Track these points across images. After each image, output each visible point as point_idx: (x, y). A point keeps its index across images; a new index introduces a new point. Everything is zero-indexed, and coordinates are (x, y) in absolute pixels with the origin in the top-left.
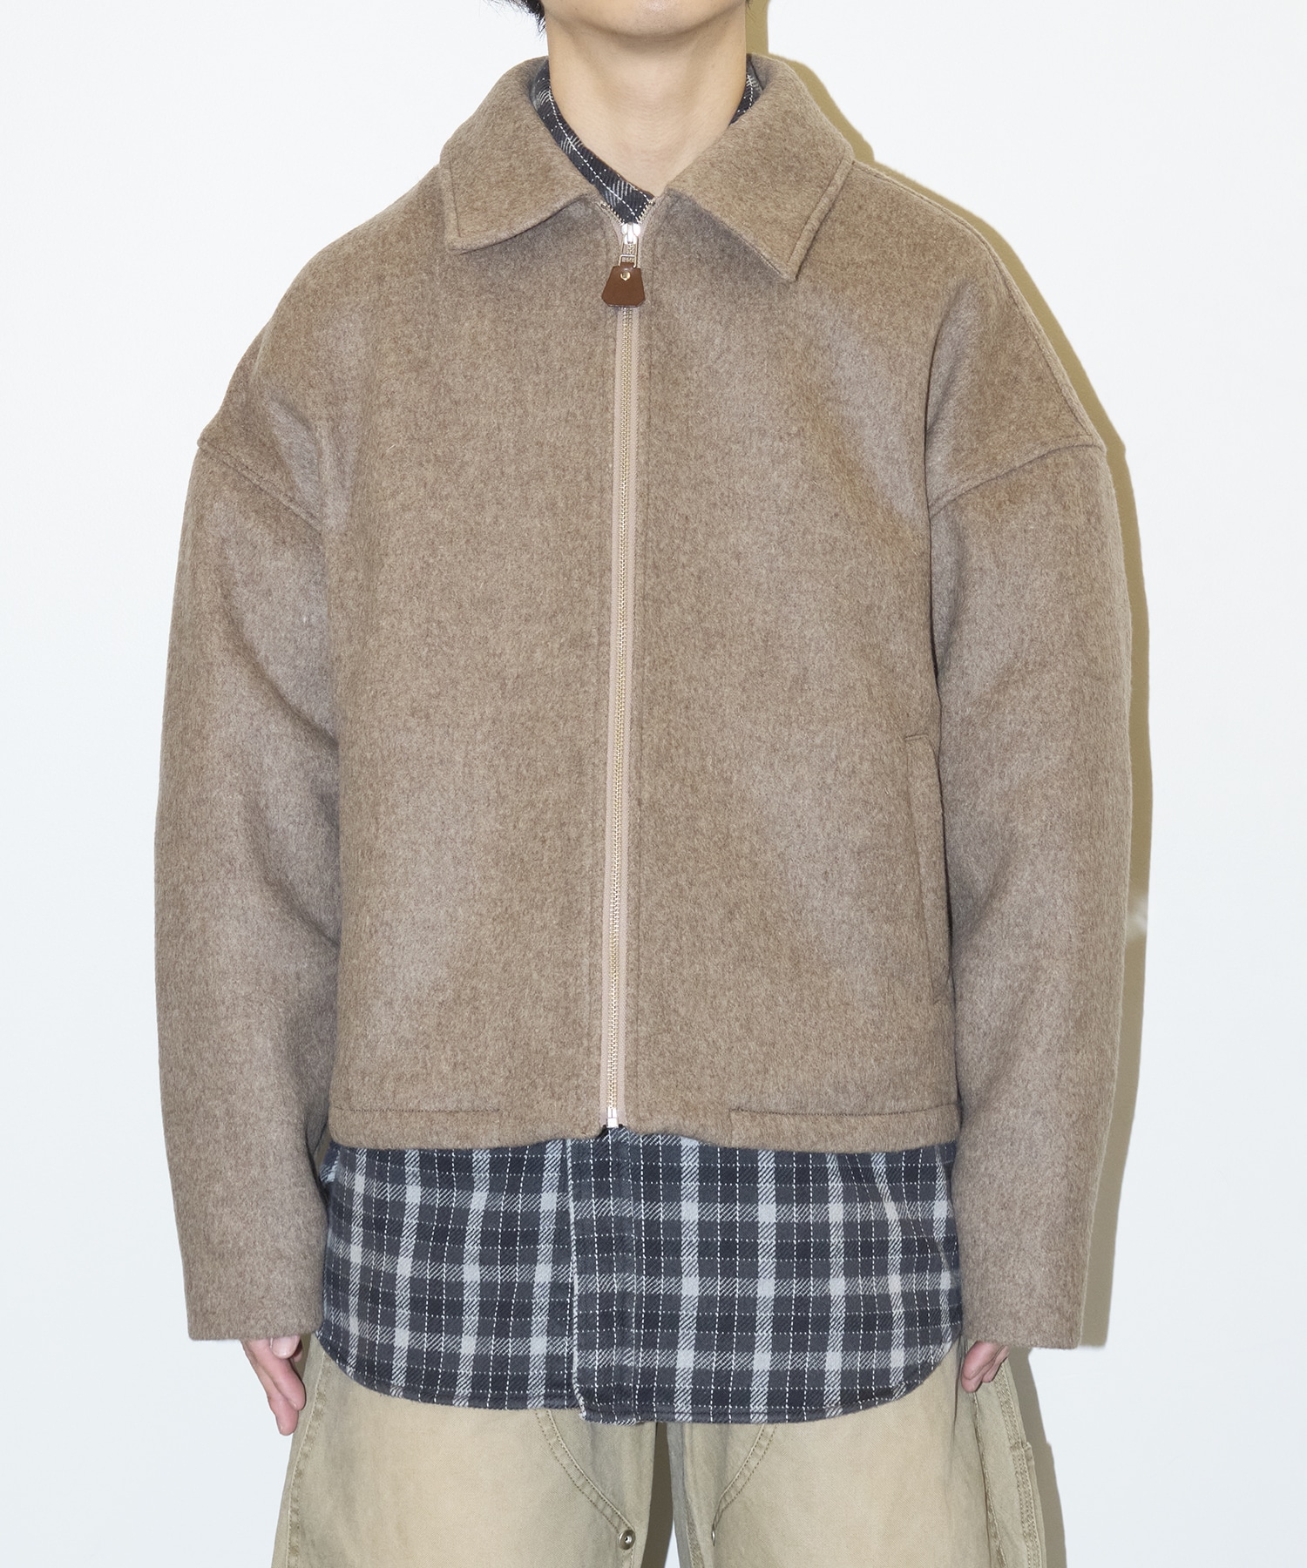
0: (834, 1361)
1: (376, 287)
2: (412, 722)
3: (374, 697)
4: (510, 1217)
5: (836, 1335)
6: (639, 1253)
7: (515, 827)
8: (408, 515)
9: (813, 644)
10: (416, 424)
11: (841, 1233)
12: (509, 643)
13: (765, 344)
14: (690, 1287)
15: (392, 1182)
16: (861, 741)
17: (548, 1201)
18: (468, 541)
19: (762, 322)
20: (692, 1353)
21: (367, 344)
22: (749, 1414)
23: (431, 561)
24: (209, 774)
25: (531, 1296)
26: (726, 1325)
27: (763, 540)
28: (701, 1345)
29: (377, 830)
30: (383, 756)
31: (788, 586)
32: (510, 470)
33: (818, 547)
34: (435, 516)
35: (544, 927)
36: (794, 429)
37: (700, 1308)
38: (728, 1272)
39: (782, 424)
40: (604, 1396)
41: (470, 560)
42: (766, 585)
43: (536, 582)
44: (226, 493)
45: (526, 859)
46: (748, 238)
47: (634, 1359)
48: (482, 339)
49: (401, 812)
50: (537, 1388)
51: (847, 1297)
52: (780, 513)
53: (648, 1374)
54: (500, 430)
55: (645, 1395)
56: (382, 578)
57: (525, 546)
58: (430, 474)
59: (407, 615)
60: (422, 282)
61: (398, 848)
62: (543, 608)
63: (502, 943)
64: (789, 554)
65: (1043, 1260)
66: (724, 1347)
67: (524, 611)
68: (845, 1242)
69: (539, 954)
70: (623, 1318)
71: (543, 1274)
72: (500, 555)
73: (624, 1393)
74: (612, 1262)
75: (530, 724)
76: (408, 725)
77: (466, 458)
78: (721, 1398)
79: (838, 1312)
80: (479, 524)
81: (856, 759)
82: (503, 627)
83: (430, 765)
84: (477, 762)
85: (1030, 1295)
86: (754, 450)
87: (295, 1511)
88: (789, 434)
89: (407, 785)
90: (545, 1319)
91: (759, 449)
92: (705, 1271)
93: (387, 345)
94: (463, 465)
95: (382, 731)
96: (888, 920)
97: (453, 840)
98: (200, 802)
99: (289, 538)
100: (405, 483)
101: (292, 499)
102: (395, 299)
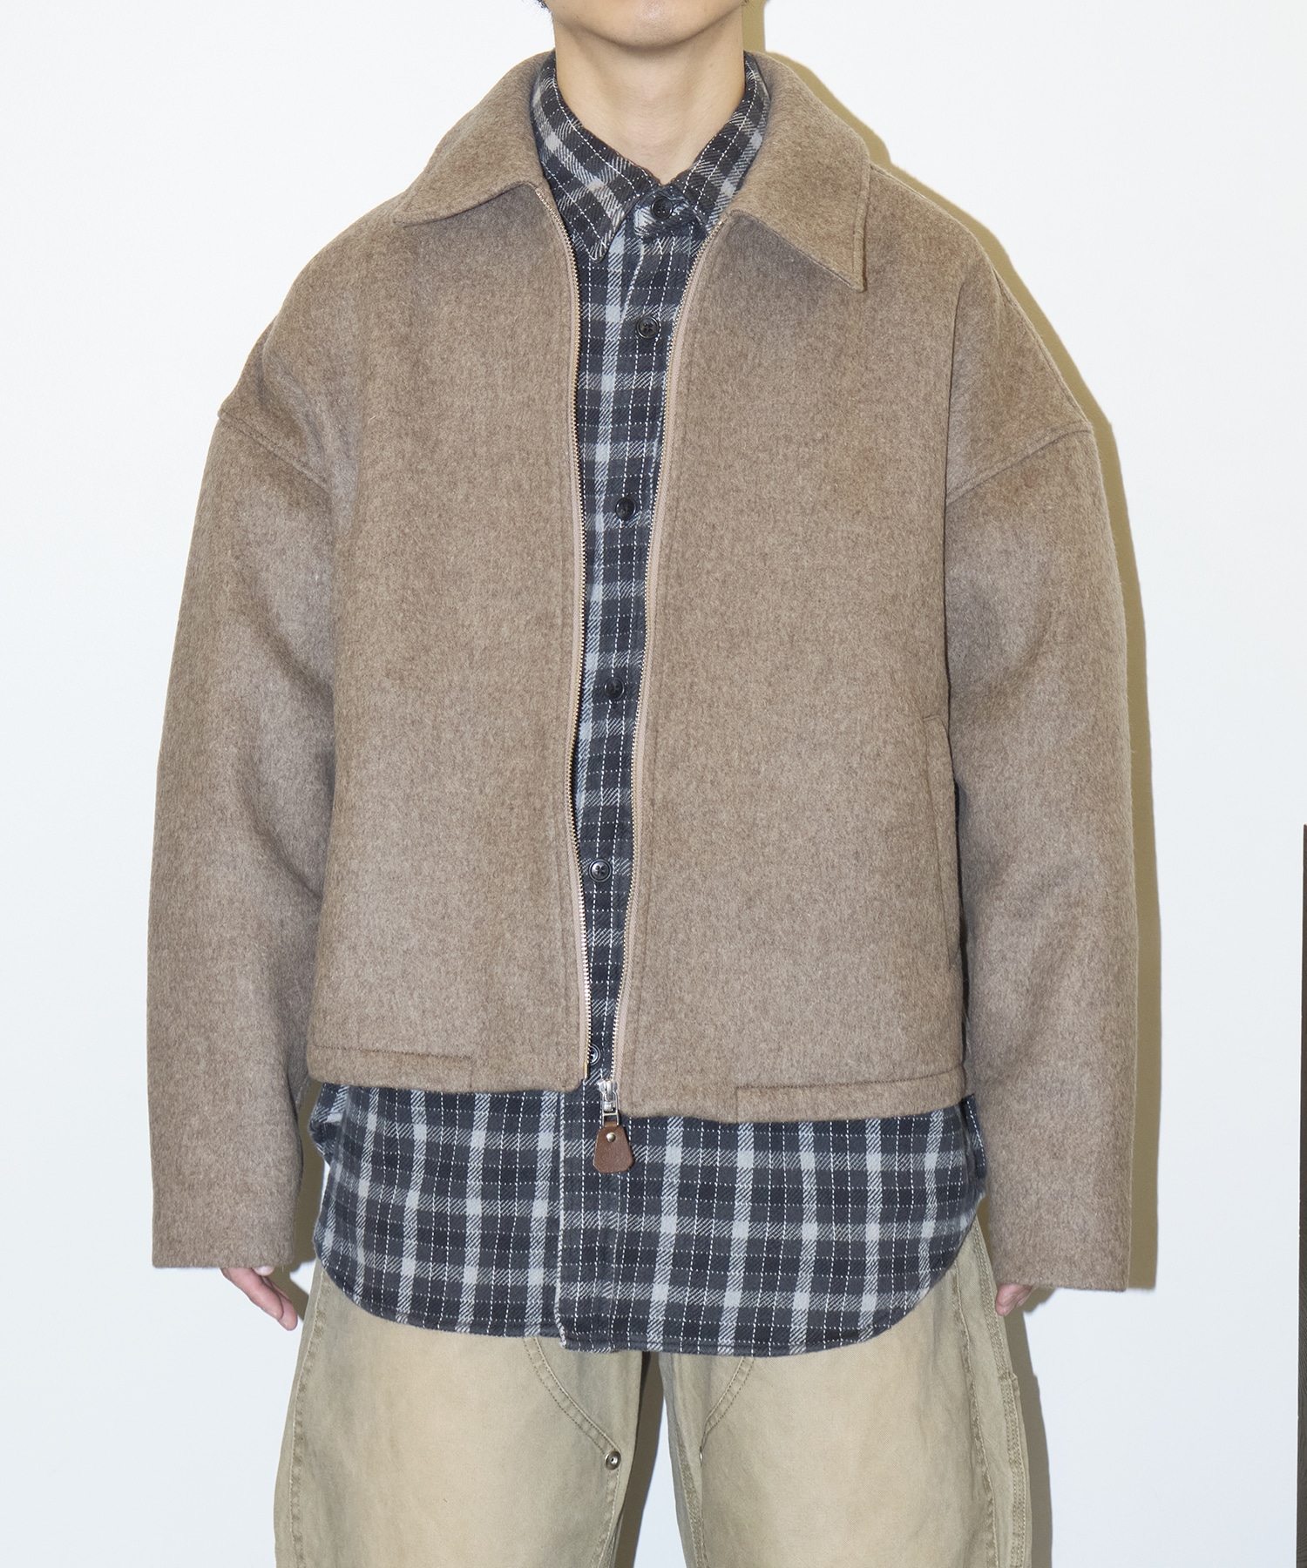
0: (801, 1301)
1: (364, 264)
2: (387, 683)
3: (352, 657)
4: (509, 1155)
5: (805, 1277)
6: (624, 1192)
7: (481, 792)
8: (386, 485)
9: (837, 636)
10: (397, 398)
11: (813, 1180)
12: (478, 616)
13: (795, 357)
14: (669, 1225)
15: (400, 1121)
16: (884, 725)
17: (545, 1141)
18: (440, 516)
20: (667, 1287)
21: (359, 320)
22: (716, 1346)
23: (407, 530)
24: (208, 726)
25: (528, 1230)
26: (701, 1262)
27: (789, 540)
28: (676, 1281)
29: (348, 783)
30: (357, 714)
31: (813, 582)
32: (482, 451)
33: (841, 544)
34: (411, 488)
35: (515, 890)
36: (819, 435)
37: (677, 1246)
38: (705, 1213)
39: (808, 431)
40: (583, 1325)
41: (442, 534)
42: (792, 583)
43: (501, 559)
44: (243, 460)
45: (494, 824)
47: (612, 1292)
48: (458, 324)
49: (373, 768)
50: (534, 1317)
51: (819, 1242)
52: (804, 513)
53: (624, 1305)
54: (473, 412)
55: (620, 1324)
56: (360, 543)
57: (493, 524)
58: (408, 445)
59: (383, 581)
60: (406, 260)
61: (368, 801)
62: (508, 584)
63: (471, 902)
64: (813, 554)
65: (1096, 1206)
66: (698, 1283)
67: (491, 586)
68: (818, 1190)
69: (511, 916)
70: (605, 1253)
71: (540, 1209)
72: (470, 531)
73: (601, 1323)
74: (597, 1200)
75: (497, 695)
76: (383, 685)
77: (440, 437)
78: (691, 1330)
79: (808, 1256)
80: (450, 500)
81: (880, 743)
82: (472, 600)
83: (402, 725)
84: (444, 726)
85: (1084, 1240)
86: (780, 457)
87: (299, 1423)
88: (814, 440)
89: (379, 743)
90: (542, 1251)
91: (785, 455)
92: (684, 1211)
93: (373, 319)
94: (437, 443)
95: (358, 689)
96: (911, 894)
97: (420, 799)
98: (198, 753)
99: (303, 501)
100: (385, 453)
101: (305, 465)
102: (380, 276)
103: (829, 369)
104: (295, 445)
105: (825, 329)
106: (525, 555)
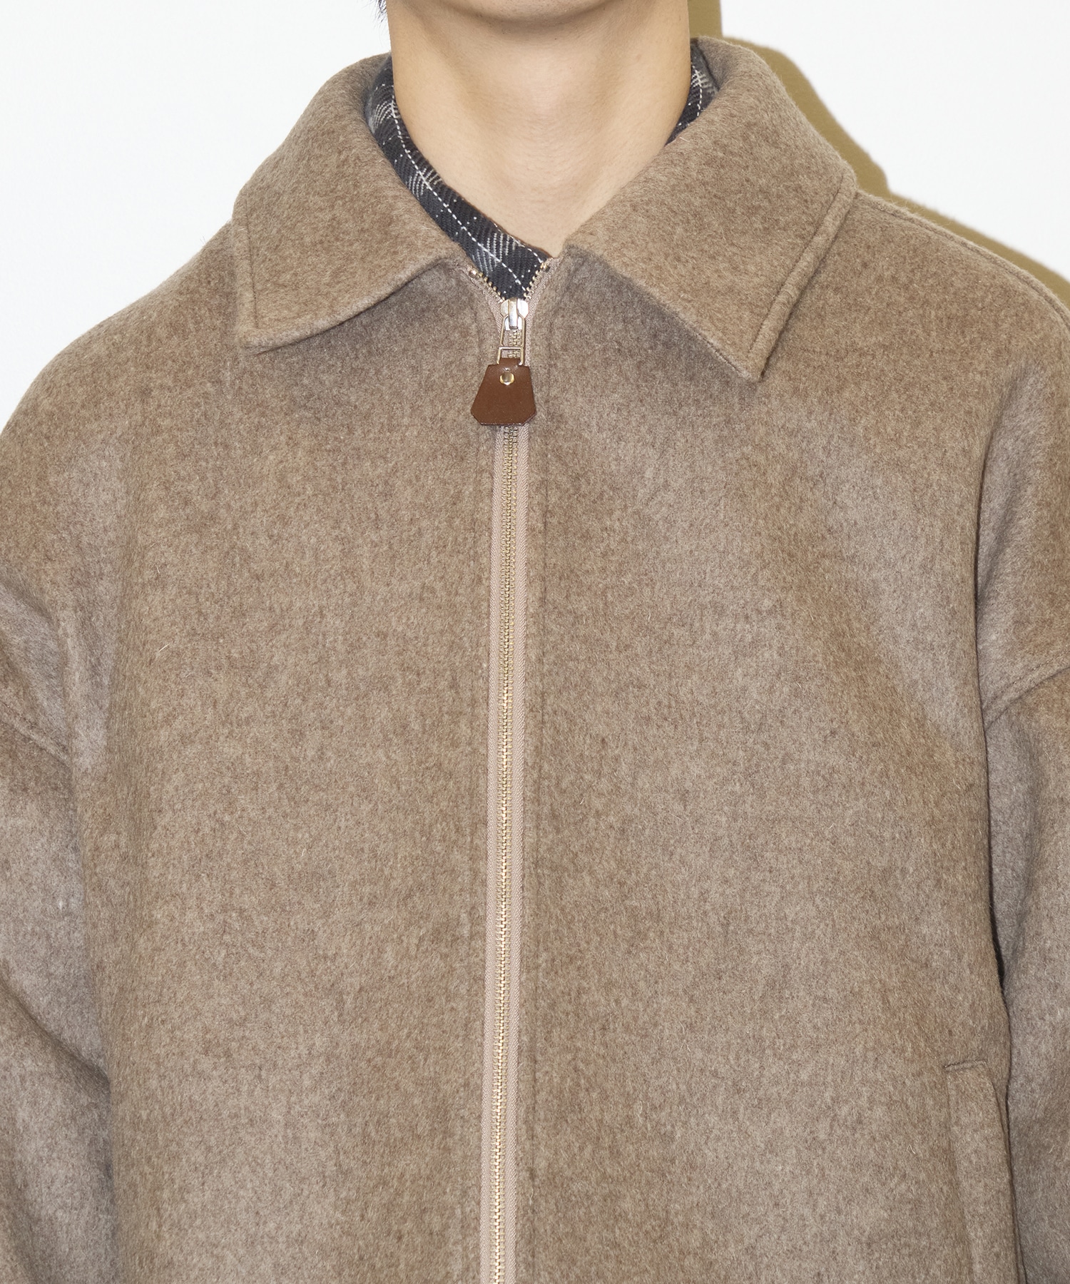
1: (138, 406)
2: (206, 1064)
3: (149, 1026)
7: (362, 1217)
8: (190, 751)
9: (798, 928)
10: (200, 613)
12: (348, 938)
13: (722, 476)
16: (871, 1075)
18: (281, 786)
19: (716, 442)
21: (128, 493)
23: (227, 818)
27: (722, 771)
29: (160, 1226)
30: (164, 1117)
31: (761, 840)
32: (340, 676)
33: (805, 781)
34: (230, 750)
36: (767, 603)
39: (748, 596)
41: (285, 815)
42: (726, 841)
43: (382, 846)
45: (378, 1266)
46: (688, 317)
48: (294, 479)
49: (195, 1199)
52: (747, 730)
54: (322, 616)
56: (154, 846)
57: (366, 791)
59: (192, 902)
60: (206, 395)
61: (191, 1253)
62: (394, 884)
67: (367, 889)
72: (328, 807)
75: (379, 1060)
76: (199, 1068)
77: (274, 661)
80: (296, 759)
81: (864, 1102)
82: (338, 914)
83: (235, 1128)
84: (306, 1121)
86: (707, 637)
88: (759, 612)
89: (201, 1159)
91: (714, 634)
93: (154, 492)
94: (271, 670)
95: (162, 1077)
97: (273, 1239)
99: (32, 784)
100: (184, 701)
101: (33, 726)
102: (166, 423)
103: (777, 499)
104: (17, 694)
105: (767, 434)
106: (417, 834)
